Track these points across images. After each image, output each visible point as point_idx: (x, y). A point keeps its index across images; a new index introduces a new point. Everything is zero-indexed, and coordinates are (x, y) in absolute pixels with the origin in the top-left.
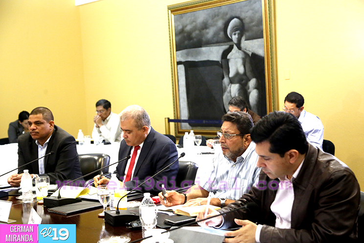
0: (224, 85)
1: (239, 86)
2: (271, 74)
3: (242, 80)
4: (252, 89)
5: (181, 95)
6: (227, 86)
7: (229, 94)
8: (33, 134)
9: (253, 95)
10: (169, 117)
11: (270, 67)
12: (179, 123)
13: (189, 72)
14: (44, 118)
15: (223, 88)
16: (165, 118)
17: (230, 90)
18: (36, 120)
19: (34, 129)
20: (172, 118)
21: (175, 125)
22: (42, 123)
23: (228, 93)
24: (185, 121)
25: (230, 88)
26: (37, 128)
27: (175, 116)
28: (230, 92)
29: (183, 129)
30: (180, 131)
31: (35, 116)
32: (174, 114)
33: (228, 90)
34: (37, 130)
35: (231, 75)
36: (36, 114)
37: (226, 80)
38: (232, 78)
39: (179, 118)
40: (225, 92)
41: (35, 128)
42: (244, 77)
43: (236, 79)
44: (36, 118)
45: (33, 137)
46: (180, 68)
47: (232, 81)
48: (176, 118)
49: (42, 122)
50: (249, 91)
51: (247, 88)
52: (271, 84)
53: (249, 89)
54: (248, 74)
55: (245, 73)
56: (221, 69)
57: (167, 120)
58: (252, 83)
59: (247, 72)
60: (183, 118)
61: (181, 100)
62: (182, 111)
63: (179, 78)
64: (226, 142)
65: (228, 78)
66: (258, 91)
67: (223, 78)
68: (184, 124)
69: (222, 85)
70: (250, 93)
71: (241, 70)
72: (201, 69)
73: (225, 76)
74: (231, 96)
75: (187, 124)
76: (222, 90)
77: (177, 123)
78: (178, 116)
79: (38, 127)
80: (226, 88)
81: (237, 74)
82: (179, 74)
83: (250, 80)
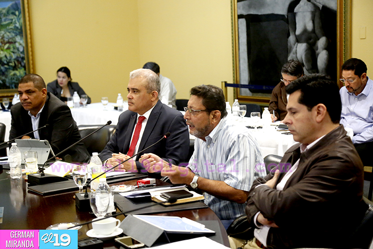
0: (289, 44)
1: (307, 46)
2: (343, 31)
3: (310, 39)
4: (321, 49)
5: (241, 54)
6: (293, 46)
7: (294, 56)
8: (25, 104)
9: (322, 57)
10: (226, 81)
11: (344, 23)
12: (238, 89)
13: (251, 28)
14: (36, 87)
15: (288, 47)
16: (222, 82)
17: (296, 50)
18: (27, 88)
19: (26, 100)
20: (231, 81)
21: (234, 90)
22: (34, 92)
23: (294, 54)
24: (244, 86)
25: (296, 47)
26: (29, 98)
27: (234, 80)
28: (296, 53)
29: (243, 95)
30: (239, 97)
31: (26, 84)
32: (234, 77)
33: (294, 50)
34: (29, 100)
35: (298, 32)
36: (27, 82)
37: (292, 38)
38: (299, 36)
39: (238, 83)
40: (290, 52)
41: (27, 98)
42: (313, 35)
43: (304, 37)
44: (27, 86)
45: (25, 108)
46: (241, 23)
47: (298, 40)
48: (235, 83)
49: (33, 90)
50: (317, 52)
51: (315, 48)
52: (343, 44)
53: (317, 49)
54: (318, 31)
55: (314, 31)
56: (287, 24)
57: (224, 84)
58: (322, 42)
59: (316, 28)
60: (242, 83)
61: (242, 61)
62: (242, 74)
63: (240, 35)
64: (190, 119)
65: (294, 36)
66: (327, 53)
67: (289, 35)
68: (243, 90)
69: (287, 44)
70: (318, 54)
71: (310, 27)
72: (264, 24)
73: (291, 34)
74: (297, 57)
75: (247, 90)
76: (287, 51)
77: (236, 88)
78: (238, 79)
79: (29, 96)
80: (291, 47)
81: (305, 31)
82: (240, 30)
83: (319, 39)
